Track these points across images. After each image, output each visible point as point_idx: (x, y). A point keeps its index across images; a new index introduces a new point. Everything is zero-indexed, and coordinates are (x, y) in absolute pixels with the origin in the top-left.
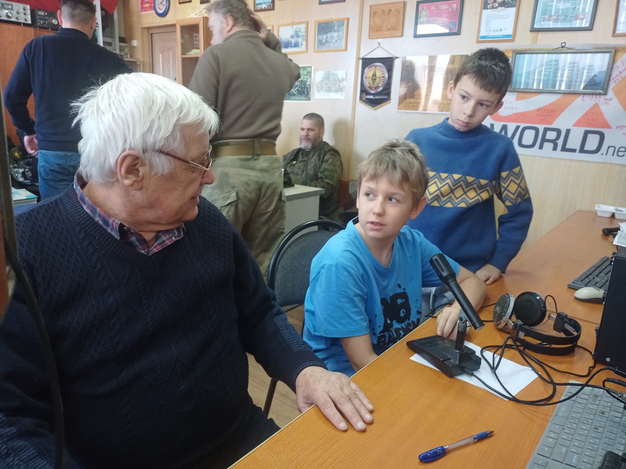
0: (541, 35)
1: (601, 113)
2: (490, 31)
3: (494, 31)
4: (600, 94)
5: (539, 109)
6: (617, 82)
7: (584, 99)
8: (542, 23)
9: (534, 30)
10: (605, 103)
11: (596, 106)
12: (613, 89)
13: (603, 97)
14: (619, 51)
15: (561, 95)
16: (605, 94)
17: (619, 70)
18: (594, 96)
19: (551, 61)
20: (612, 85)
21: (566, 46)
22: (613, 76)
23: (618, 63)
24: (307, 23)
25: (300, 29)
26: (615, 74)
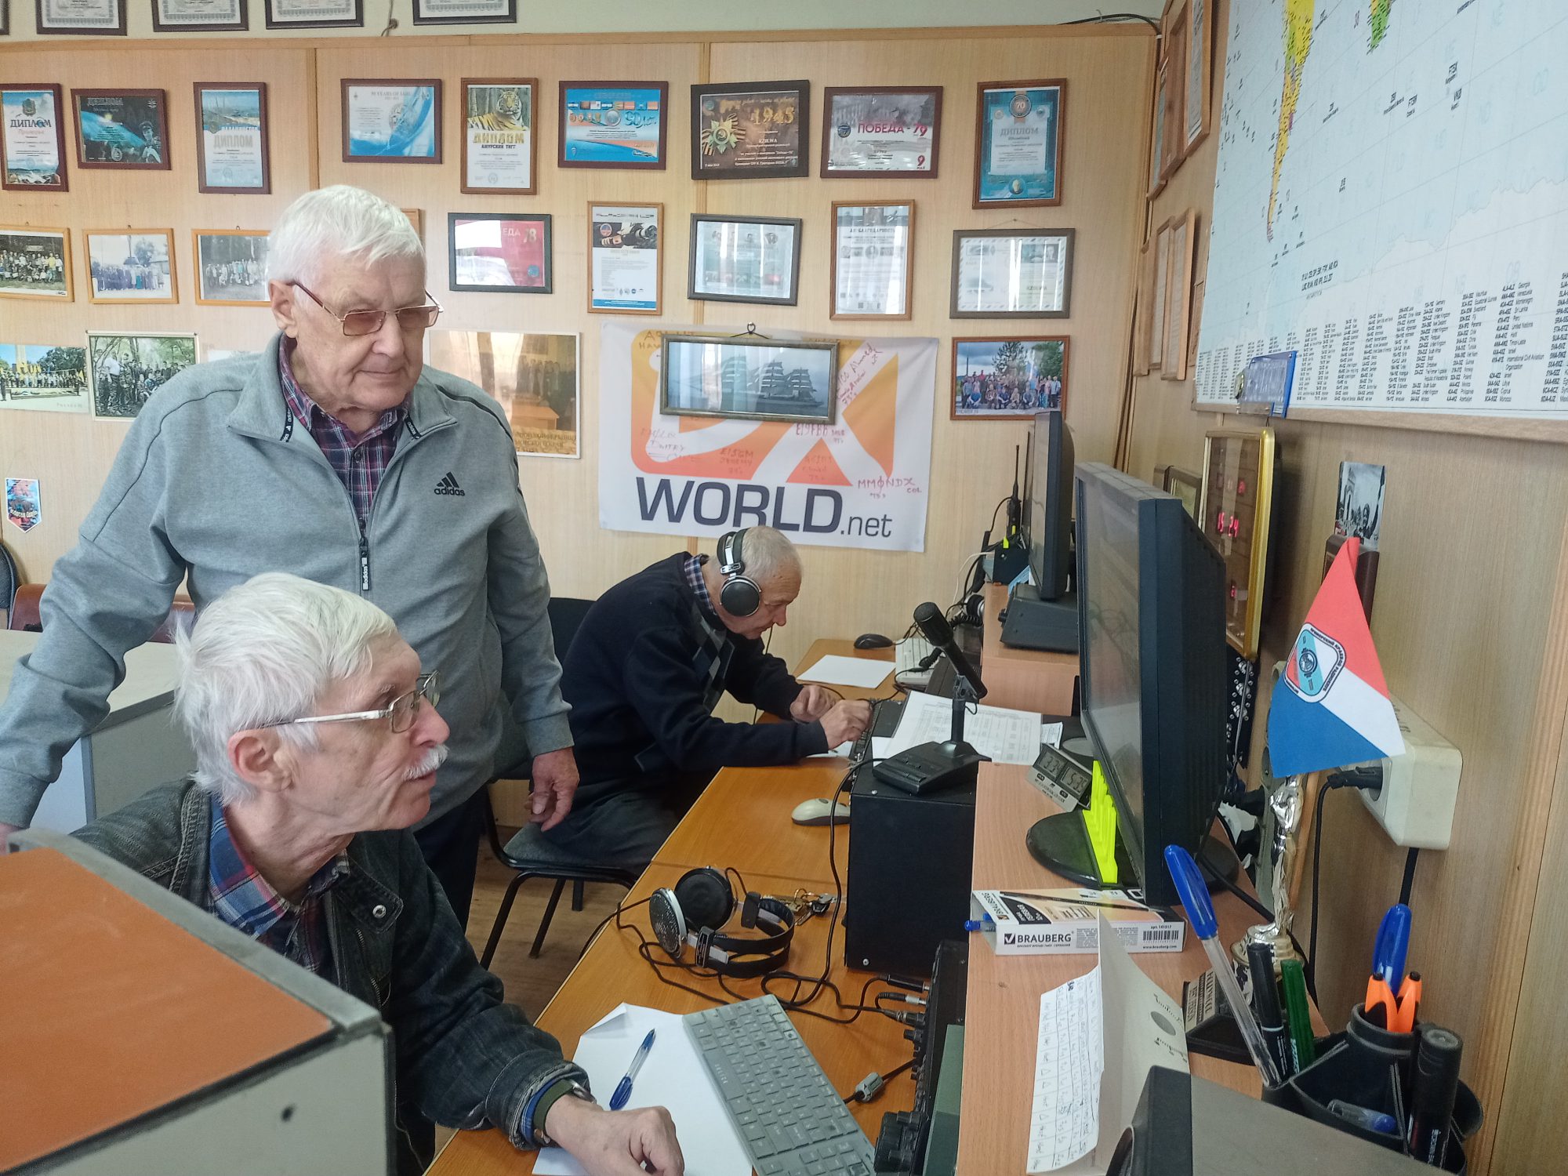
0: (709, 307)
1: (831, 457)
2: (613, 290)
3: (621, 292)
4: (824, 423)
5: (723, 450)
6: (849, 402)
7: (799, 431)
8: (709, 284)
9: (694, 296)
10: (835, 440)
11: (821, 444)
12: (843, 414)
13: (830, 428)
14: (844, 346)
15: (760, 423)
16: (833, 422)
17: (849, 381)
18: (815, 426)
19: (732, 359)
20: (842, 407)
21: (756, 332)
22: (841, 392)
23: (846, 369)
24: (171, 233)
25: (151, 245)
26: (843, 387)
